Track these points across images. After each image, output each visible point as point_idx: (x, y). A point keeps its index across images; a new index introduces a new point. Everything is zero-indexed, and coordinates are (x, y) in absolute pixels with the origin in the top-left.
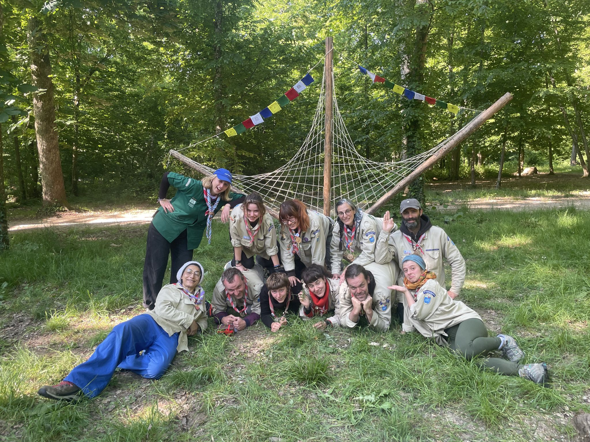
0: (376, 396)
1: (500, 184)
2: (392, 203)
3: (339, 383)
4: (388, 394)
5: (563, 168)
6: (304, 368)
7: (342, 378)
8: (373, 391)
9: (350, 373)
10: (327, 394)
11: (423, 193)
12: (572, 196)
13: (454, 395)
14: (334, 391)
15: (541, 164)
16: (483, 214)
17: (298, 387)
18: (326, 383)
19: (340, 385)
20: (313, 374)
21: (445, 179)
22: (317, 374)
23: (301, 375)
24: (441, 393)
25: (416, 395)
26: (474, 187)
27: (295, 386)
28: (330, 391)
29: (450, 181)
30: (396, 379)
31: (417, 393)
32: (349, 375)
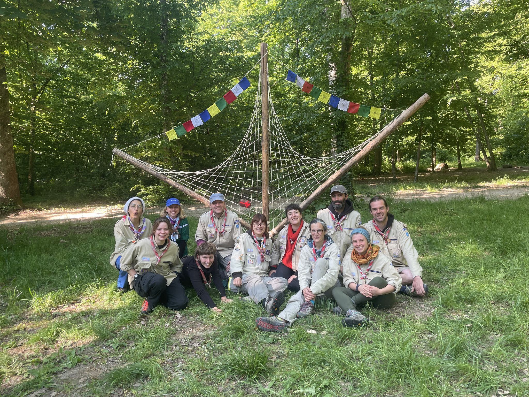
0: (316, 387)
1: (417, 177)
2: (324, 196)
3: (279, 375)
4: (328, 384)
5: (468, 163)
6: (244, 361)
7: (282, 370)
8: (313, 383)
9: (291, 363)
10: (267, 387)
11: (352, 186)
12: (480, 187)
13: (392, 382)
14: (274, 385)
15: (451, 160)
16: (405, 204)
17: (238, 381)
18: (266, 376)
19: (280, 377)
20: (253, 367)
21: (370, 175)
22: (257, 366)
23: (242, 369)
24: (380, 381)
25: (355, 384)
26: (395, 181)
27: (235, 380)
28: (270, 384)
29: (374, 176)
30: (336, 368)
31: (357, 381)
32: (289, 365)
